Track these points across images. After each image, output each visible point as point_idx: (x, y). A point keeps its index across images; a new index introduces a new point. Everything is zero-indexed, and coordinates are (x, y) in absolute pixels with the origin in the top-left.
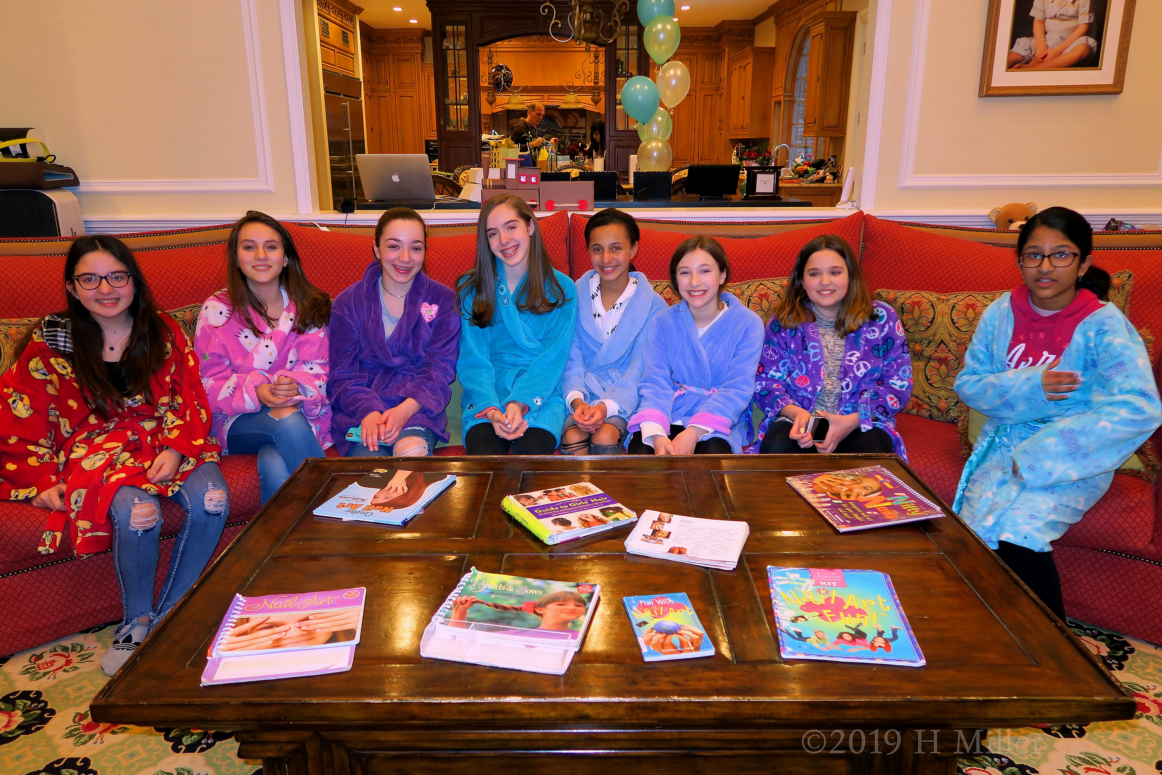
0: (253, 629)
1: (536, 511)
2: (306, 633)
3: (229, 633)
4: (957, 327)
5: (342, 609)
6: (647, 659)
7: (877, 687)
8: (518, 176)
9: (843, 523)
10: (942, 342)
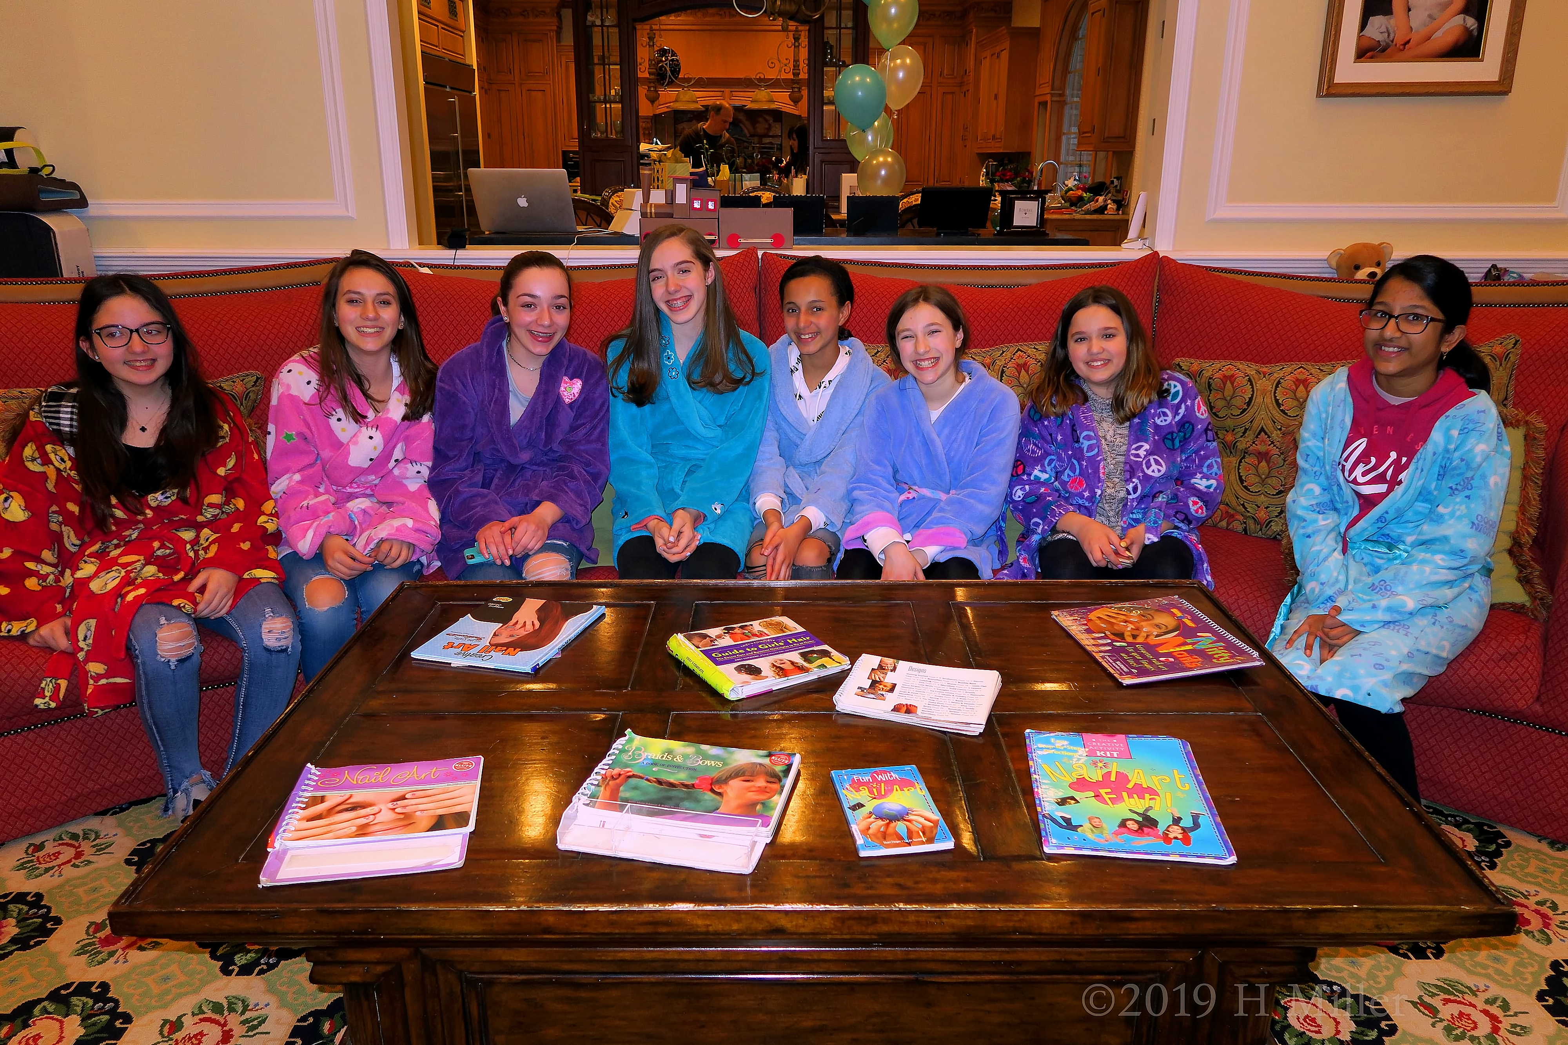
0: (330, 812)
1: (713, 655)
2: (402, 816)
3: (297, 816)
4: (1283, 411)
5: (451, 786)
6: (863, 854)
7: (1172, 892)
8: (690, 201)
9: (1127, 673)
10: (1262, 430)
